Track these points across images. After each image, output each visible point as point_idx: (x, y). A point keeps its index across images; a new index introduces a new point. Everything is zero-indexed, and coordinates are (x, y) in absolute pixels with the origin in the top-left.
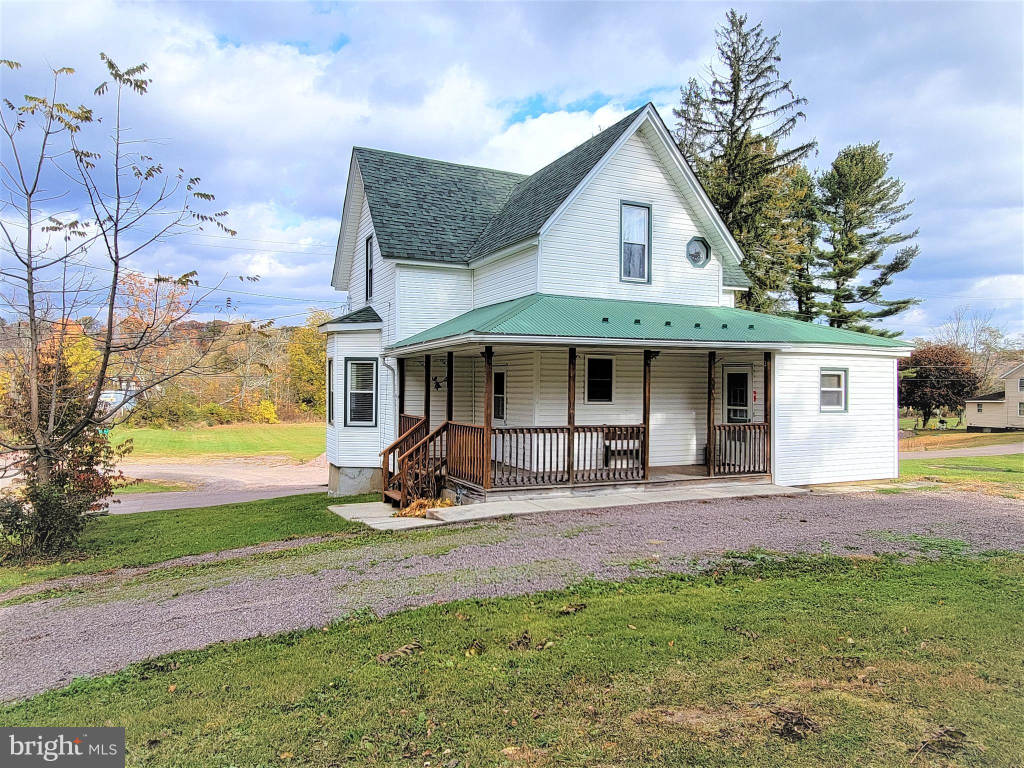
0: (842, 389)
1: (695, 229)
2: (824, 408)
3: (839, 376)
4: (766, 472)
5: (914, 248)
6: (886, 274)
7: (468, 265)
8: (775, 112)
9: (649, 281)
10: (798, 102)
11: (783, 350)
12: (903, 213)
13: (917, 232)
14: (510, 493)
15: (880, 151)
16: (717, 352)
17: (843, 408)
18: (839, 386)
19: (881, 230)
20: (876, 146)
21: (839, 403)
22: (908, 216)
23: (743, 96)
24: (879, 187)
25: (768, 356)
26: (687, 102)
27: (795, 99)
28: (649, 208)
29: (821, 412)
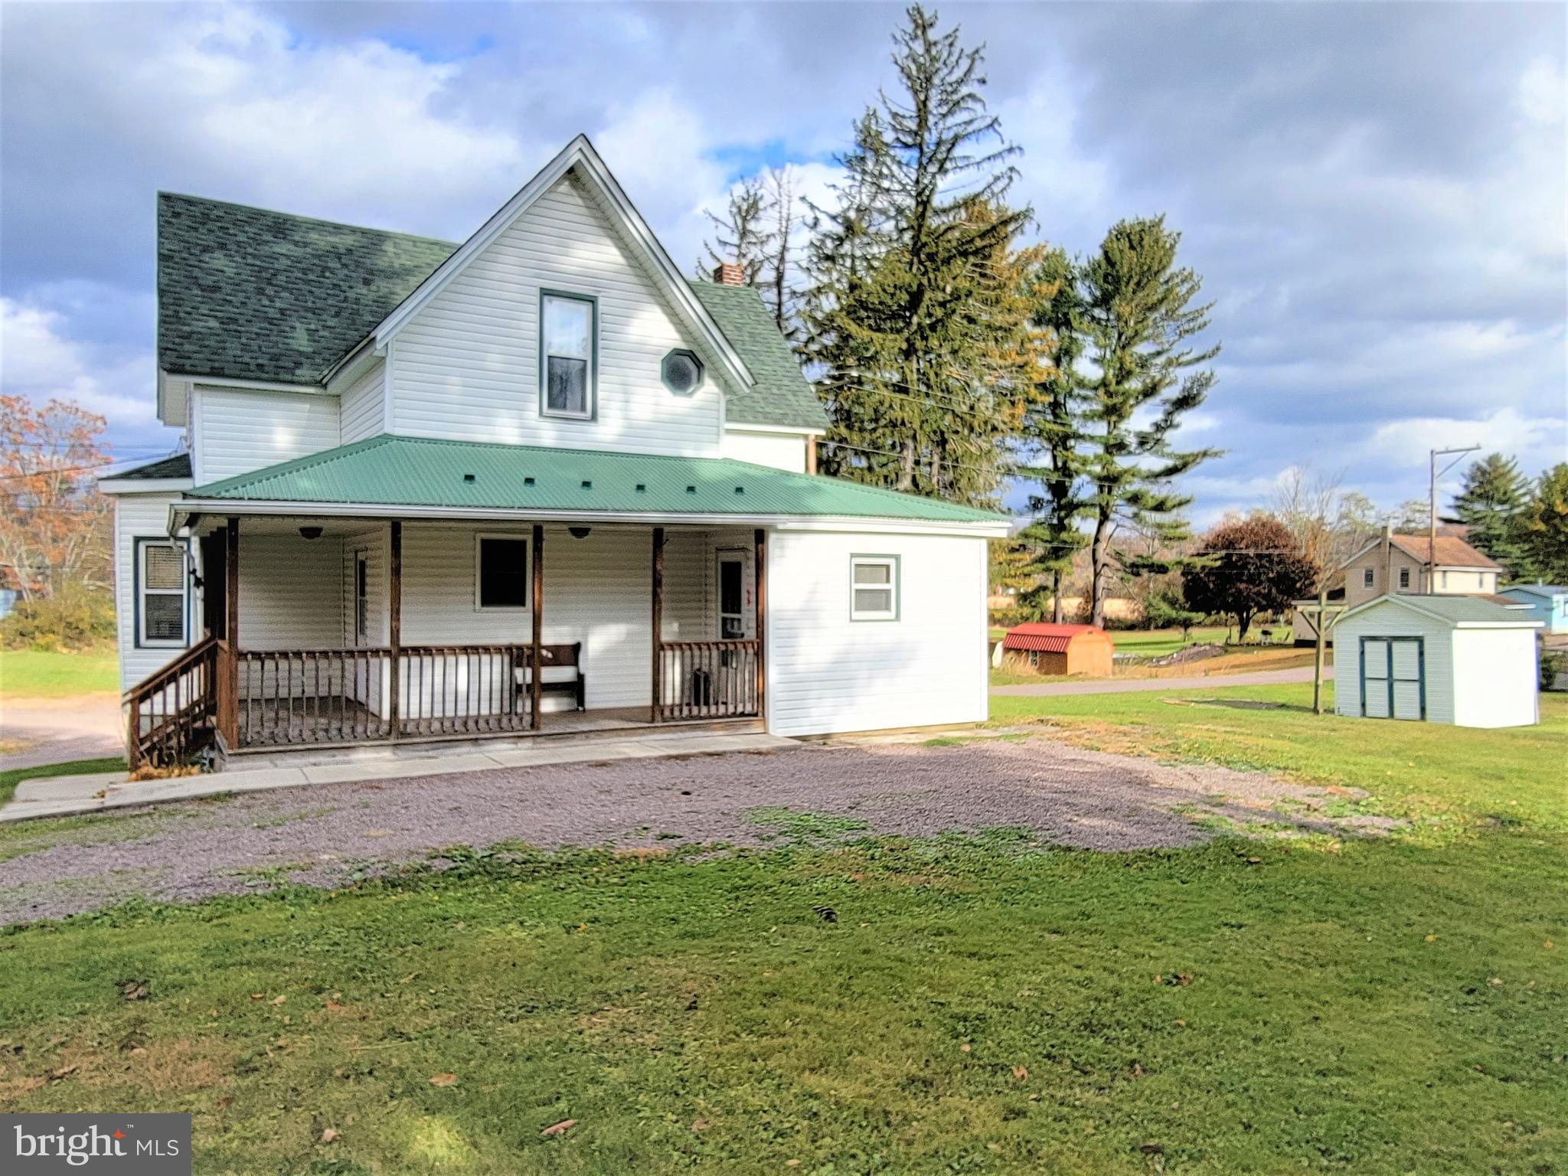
0: (892, 586)
1: (676, 336)
2: (857, 615)
3: (888, 567)
4: (756, 715)
5: (1208, 374)
6: (1170, 413)
7: (325, 386)
8: (978, 163)
9: (594, 417)
10: (1011, 150)
11: (780, 527)
12: (1200, 321)
13: (1218, 349)
15: (1167, 228)
16: (666, 529)
17: (892, 615)
18: (888, 581)
19: (1166, 346)
20: (1161, 220)
21: (888, 608)
22: (1205, 324)
23: (930, 138)
24: (1167, 282)
25: (760, 535)
26: (863, 144)
27: (1007, 146)
28: (592, 301)
29: (851, 620)
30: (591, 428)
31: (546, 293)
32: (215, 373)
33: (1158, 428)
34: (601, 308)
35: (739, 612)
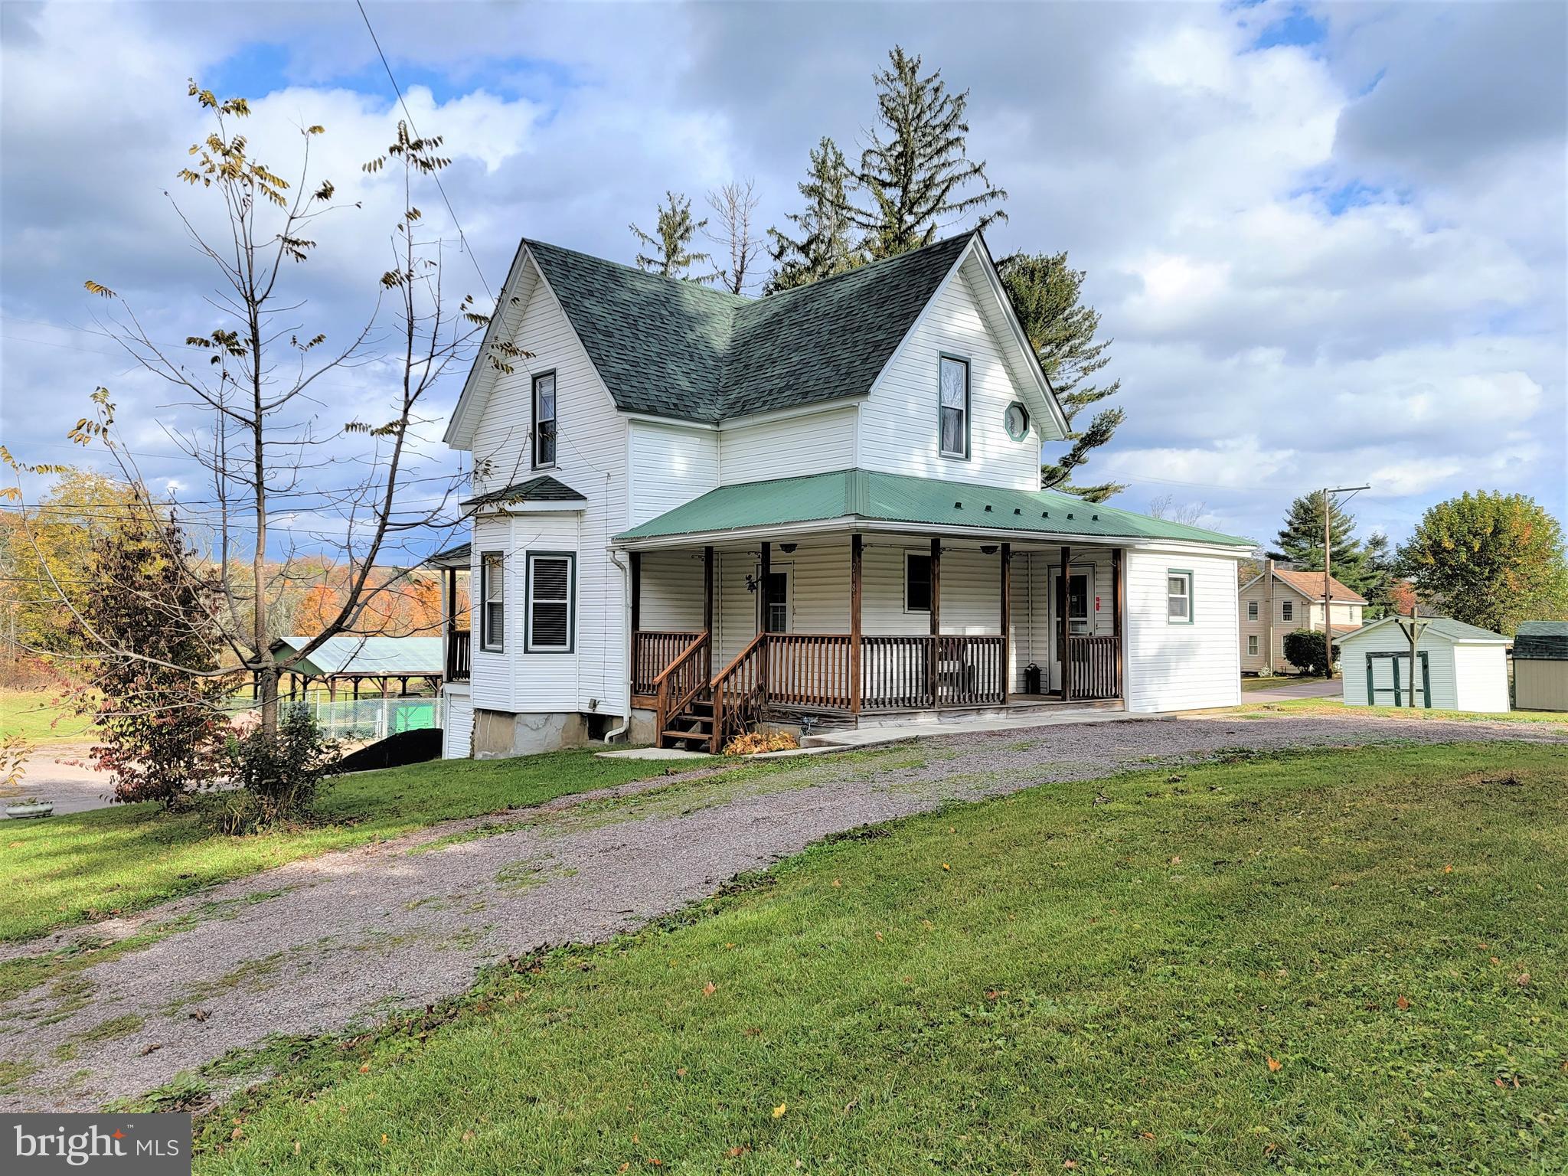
0: (1187, 596)
1: (1013, 391)
2: (1173, 619)
3: (1182, 581)
4: (1118, 697)
5: (1116, 412)
6: (1079, 449)
7: (718, 424)
8: (961, 206)
9: (967, 456)
10: (993, 194)
11: (1137, 547)
12: (1097, 358)
13: (1117, 386)
14: (881, 718)
15: (1070, 266)
16: (1072, 547)
17: (1187, 619)
18: (1183, 592)
19: (1070, 382)
20: (1063, 259)
21: (1182, 614)
22: (1105, 362)
23: (919, 176)
24: (1066, 319)
25: (1117, 555)
27: (990, 190)
28: (967, 364)
29: (1170, 623)
30: (966, 465)
31: (943, 356)
32: (652, 411)
33: (1066, 463)
34: (973, 368)
35: (1085, 616)
